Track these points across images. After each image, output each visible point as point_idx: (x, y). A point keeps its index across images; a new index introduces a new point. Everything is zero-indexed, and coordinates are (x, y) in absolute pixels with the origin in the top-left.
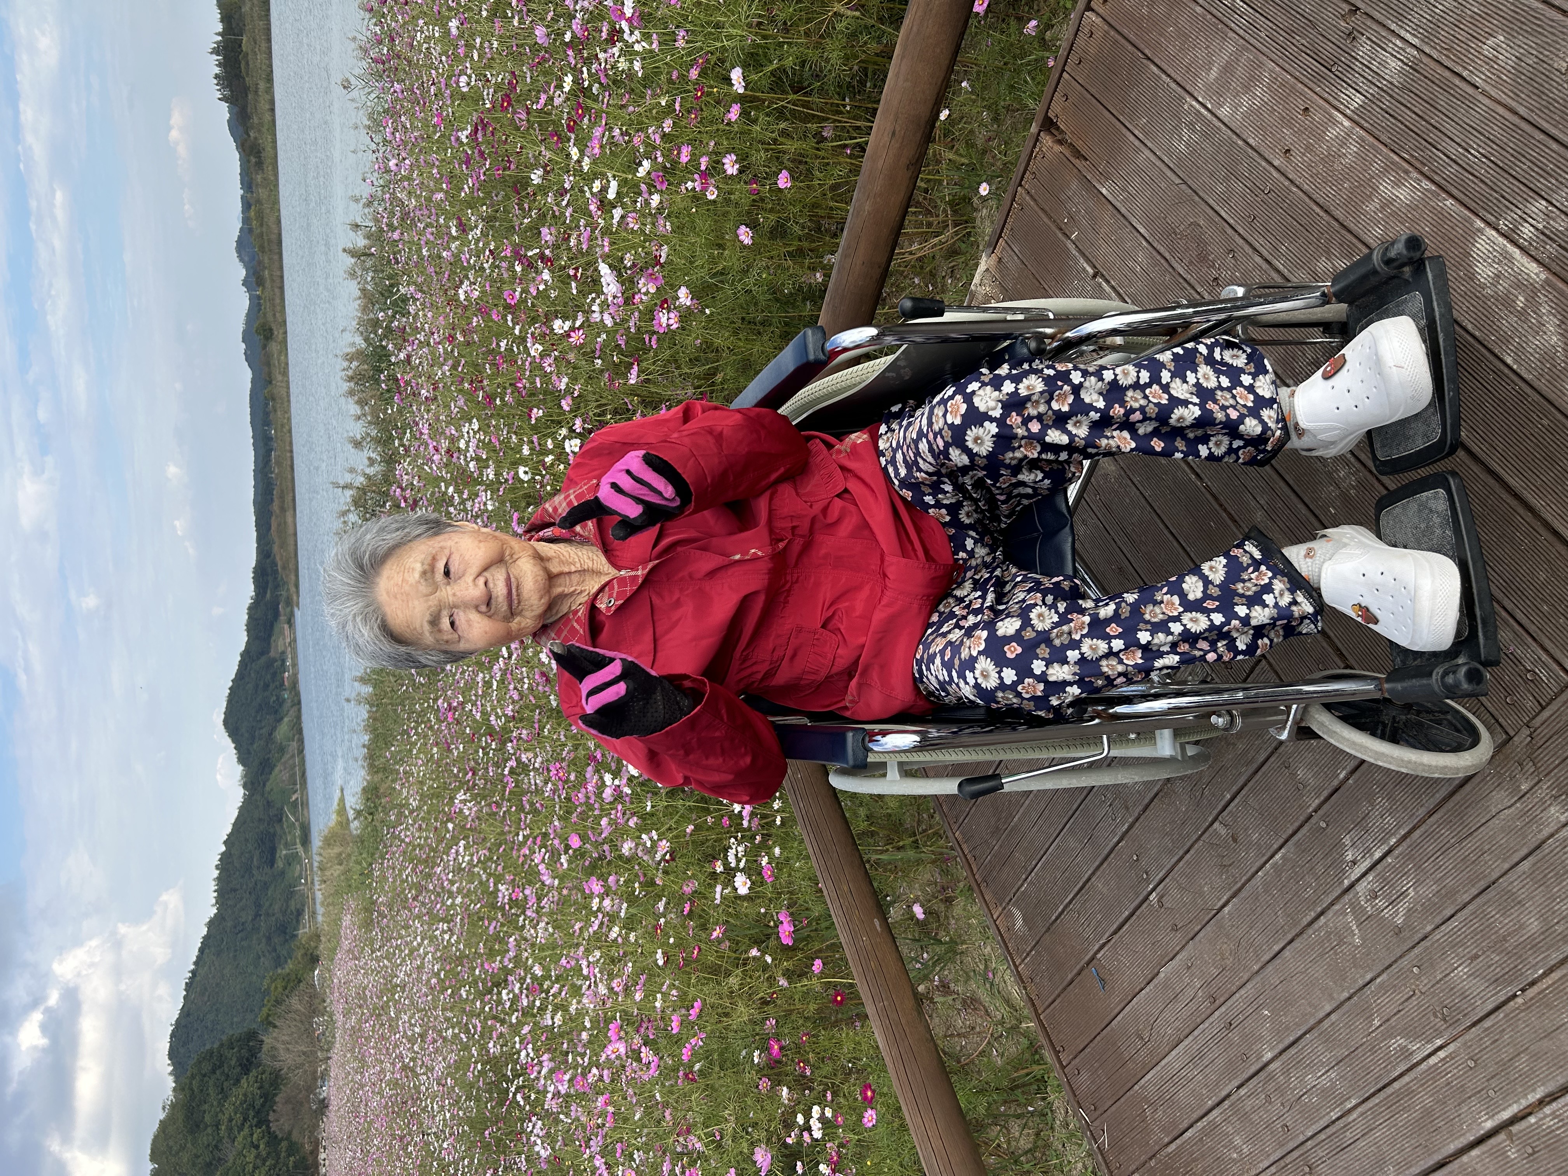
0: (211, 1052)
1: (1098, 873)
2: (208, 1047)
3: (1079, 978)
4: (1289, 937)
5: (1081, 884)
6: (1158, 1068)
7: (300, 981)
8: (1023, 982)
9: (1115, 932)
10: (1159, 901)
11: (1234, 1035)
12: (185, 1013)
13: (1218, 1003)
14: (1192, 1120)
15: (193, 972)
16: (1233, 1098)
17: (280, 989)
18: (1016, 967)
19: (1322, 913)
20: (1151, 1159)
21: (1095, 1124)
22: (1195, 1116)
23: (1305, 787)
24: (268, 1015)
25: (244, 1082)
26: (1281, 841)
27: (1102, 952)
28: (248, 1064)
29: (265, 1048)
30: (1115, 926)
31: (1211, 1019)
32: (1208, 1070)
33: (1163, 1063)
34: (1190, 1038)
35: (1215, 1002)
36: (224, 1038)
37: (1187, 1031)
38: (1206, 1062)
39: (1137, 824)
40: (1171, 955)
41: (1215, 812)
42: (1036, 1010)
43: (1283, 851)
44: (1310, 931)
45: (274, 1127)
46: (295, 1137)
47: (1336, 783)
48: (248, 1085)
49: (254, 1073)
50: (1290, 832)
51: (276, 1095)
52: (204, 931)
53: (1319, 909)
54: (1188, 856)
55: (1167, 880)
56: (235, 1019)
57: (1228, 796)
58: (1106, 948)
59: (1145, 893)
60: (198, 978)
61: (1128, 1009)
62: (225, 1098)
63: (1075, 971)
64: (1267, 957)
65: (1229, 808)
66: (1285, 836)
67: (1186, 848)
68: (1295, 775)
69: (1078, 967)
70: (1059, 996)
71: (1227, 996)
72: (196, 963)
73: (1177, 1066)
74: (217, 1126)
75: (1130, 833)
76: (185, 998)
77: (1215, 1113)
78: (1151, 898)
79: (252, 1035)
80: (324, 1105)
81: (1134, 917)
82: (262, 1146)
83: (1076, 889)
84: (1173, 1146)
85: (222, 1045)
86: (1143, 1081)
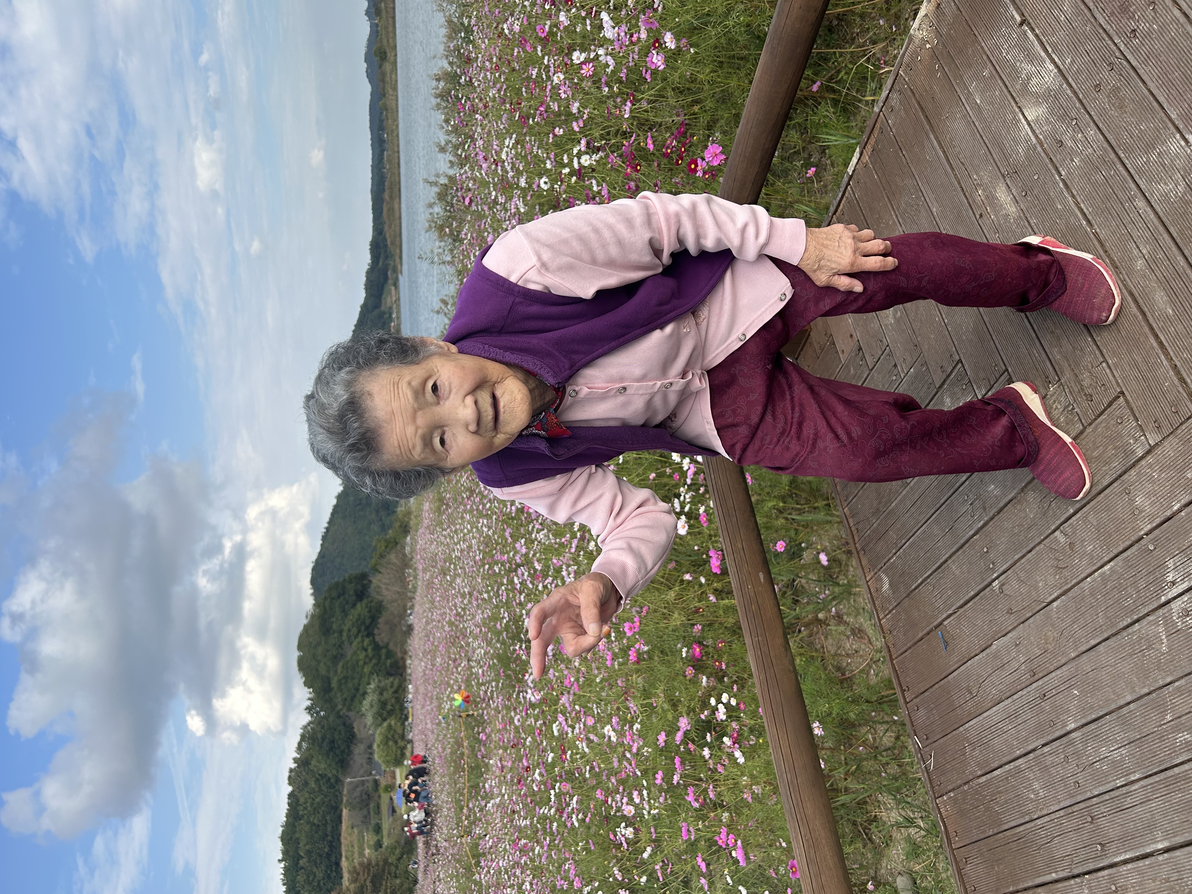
0: (337, 584)
1: (954, 558)
2: (336, 580)
3: (928, 637)
4: (1106, 635)
5: (938, 564)
6: (980, 718)
7: (397, 543)
8: (883, 632)
9: (961, 607)
10: (1000, 588)
11: (1047, 706)
12: (322, 555)
13: (1036, 677)
14: (1002, 762)
15: (327, 529)
16: (1038, 752)
17: (383, 548)
18: (880, 620)
19: (1138, 621)
20: (965, 784)
21: (925, 749)
22: (1005, 760)
23: (1141, 512)
24: (376, 564)
25: (358, 606)
26: (1112, 555)
27: (948, 620)
28: (361, 594)
29: (373, 586)
30: (962, 602)
31: (1029, 689)
32: (1020, 727)
33: (985, 715)
34: (1010, 700)
35: (1035, 676)
36: (347, 576)
37: (1008, 694)
38: (1020, 721)
39: (991, 523)
40: (1004, 633)
41: (1058, 522)
42: (891, 656)
43: (1112, 564)
44: (1124, 633)
45: (377, 638)
46: (391, 646)
47: (1169, 513)
48: (360, 609)
49: (365, 601)
50: (1121, 549)
51: (379, 618)
52: (334, 502)
53: (1136, 617)
54: (1030, 555)
55: (1009, 572)
56: (354, 564)
57: (1072, 511)
58: (952, 618)
59: (989, 580)
60: (330, 533)
61: (962, 668)
62: (346, 615)
63: (925, 632)
64: (1084, 648)
65: (1071, 521)
66: (1116, 552)
67: (1029, 548)
68: (1132, 501)
69: (928, 629)
70: (910, 648)
71: (1045, 673)
72: (329, 523)
73: (996, 719)
74: (341, 632)
75: (984, 529)
76: (322, 545)
77: (1021, 761)
78: (994, 584)
79: (364, 576)
80: (410, 628)
81: (978, 597)
82: (370, 650)
83: (934, 568)
84: (983, 779)
85: (345, 580)
86: (967, 725)
